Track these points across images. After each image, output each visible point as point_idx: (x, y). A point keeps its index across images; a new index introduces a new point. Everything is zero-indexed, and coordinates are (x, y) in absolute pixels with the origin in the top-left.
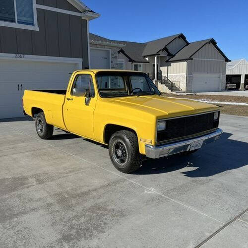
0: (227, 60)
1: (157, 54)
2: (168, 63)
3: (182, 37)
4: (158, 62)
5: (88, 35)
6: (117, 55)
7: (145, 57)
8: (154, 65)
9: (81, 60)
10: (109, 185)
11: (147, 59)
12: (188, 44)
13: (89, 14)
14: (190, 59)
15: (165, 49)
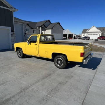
0: (64, 30)
1: (41, 26)
2: (44, 30)
3: (49, 21)
4: (41, 29)
5: (13, 18)
6: (26, 26)
7: (37, 27)
8: (40, 30)
9: (11, 27)
10: (21, 91)
11: (37, 28)
12: (51, 23)
13: (13, 9)
14: (52, 29)
15: (44, 25)
